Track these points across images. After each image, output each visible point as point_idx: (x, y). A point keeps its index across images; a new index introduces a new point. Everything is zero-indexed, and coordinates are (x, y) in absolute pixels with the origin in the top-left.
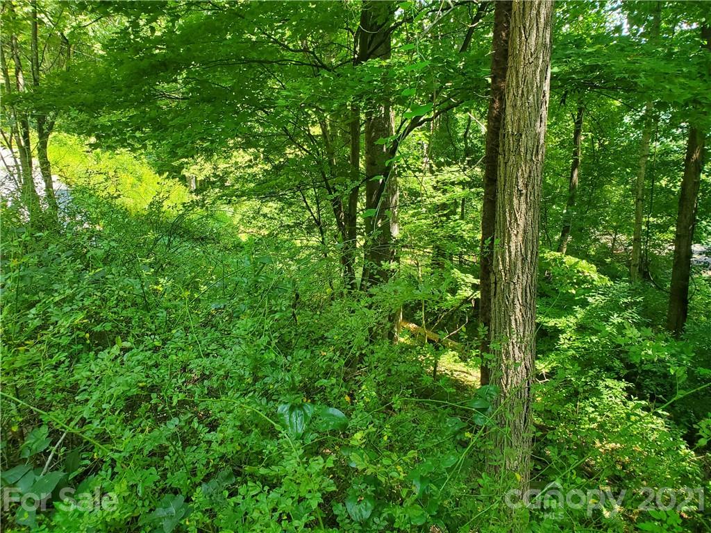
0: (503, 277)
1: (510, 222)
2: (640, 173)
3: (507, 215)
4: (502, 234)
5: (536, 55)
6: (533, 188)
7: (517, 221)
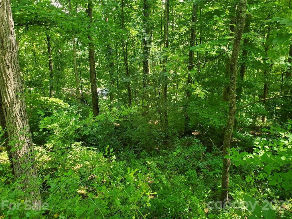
0: (9, 106)
1: (6, 80)
2: (75, 63)
3: (4, 77)
4: (4, 86)
5: (3, 4)
6: (14, 64)
7: (10, 80)
